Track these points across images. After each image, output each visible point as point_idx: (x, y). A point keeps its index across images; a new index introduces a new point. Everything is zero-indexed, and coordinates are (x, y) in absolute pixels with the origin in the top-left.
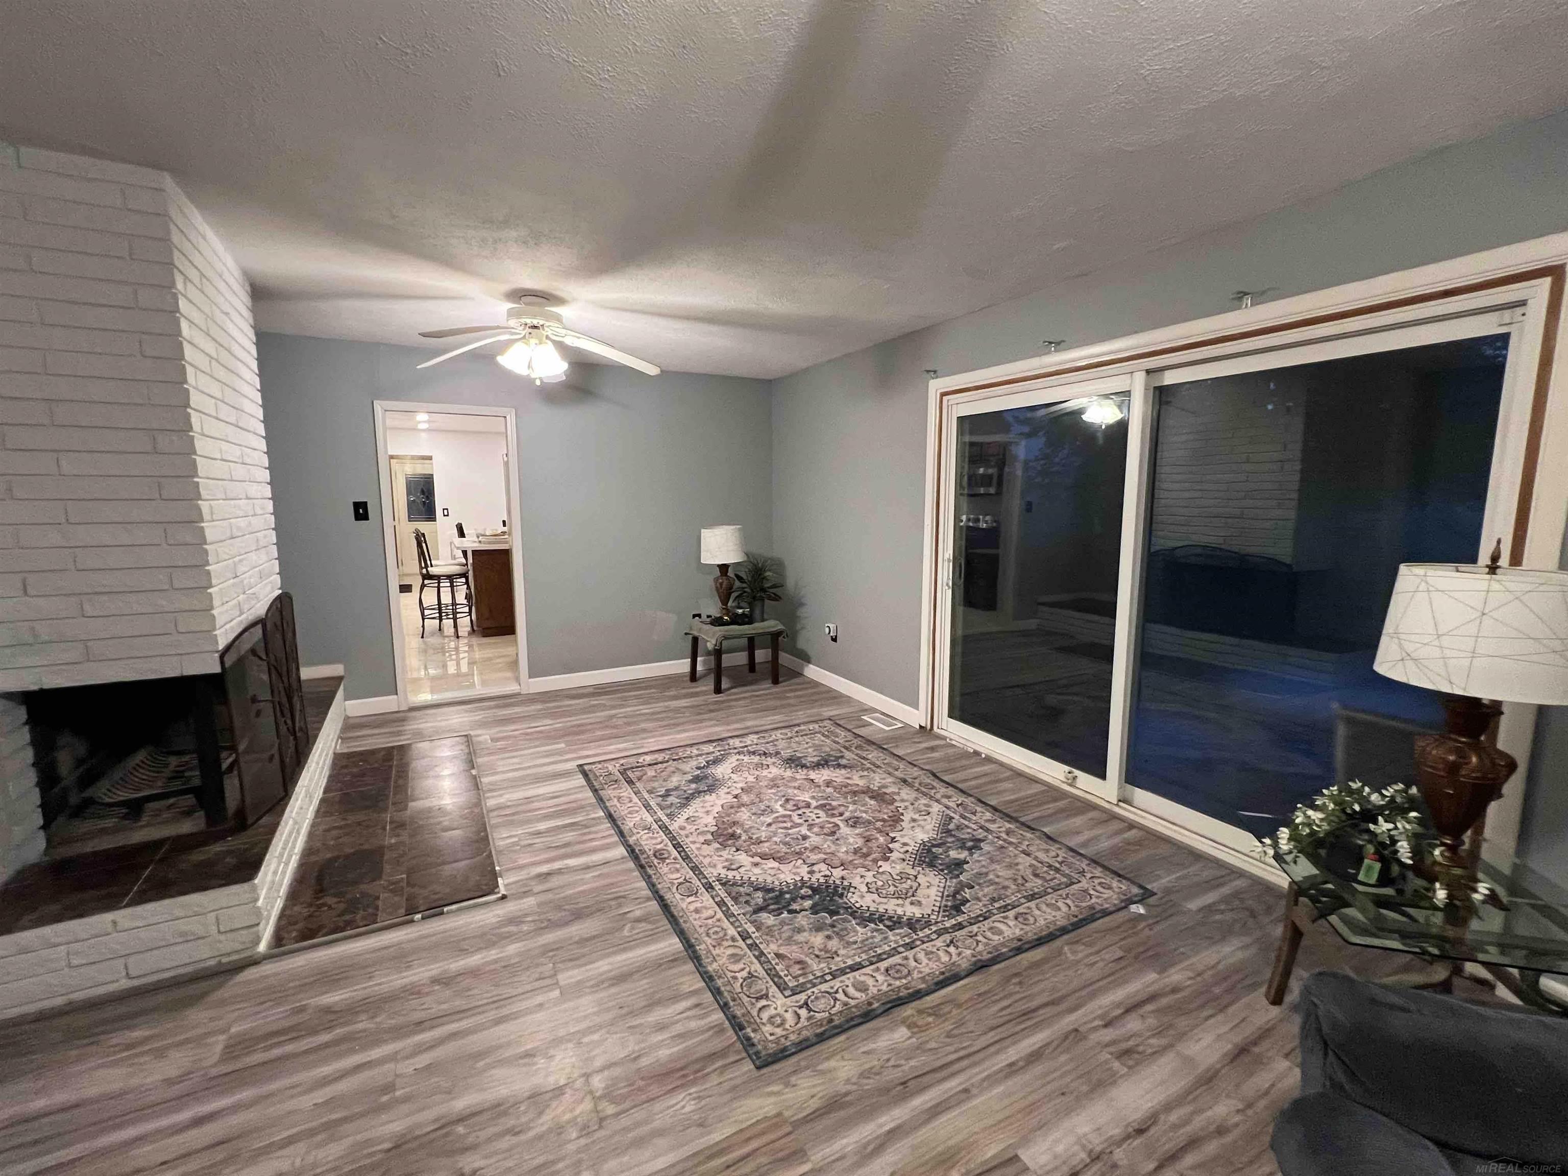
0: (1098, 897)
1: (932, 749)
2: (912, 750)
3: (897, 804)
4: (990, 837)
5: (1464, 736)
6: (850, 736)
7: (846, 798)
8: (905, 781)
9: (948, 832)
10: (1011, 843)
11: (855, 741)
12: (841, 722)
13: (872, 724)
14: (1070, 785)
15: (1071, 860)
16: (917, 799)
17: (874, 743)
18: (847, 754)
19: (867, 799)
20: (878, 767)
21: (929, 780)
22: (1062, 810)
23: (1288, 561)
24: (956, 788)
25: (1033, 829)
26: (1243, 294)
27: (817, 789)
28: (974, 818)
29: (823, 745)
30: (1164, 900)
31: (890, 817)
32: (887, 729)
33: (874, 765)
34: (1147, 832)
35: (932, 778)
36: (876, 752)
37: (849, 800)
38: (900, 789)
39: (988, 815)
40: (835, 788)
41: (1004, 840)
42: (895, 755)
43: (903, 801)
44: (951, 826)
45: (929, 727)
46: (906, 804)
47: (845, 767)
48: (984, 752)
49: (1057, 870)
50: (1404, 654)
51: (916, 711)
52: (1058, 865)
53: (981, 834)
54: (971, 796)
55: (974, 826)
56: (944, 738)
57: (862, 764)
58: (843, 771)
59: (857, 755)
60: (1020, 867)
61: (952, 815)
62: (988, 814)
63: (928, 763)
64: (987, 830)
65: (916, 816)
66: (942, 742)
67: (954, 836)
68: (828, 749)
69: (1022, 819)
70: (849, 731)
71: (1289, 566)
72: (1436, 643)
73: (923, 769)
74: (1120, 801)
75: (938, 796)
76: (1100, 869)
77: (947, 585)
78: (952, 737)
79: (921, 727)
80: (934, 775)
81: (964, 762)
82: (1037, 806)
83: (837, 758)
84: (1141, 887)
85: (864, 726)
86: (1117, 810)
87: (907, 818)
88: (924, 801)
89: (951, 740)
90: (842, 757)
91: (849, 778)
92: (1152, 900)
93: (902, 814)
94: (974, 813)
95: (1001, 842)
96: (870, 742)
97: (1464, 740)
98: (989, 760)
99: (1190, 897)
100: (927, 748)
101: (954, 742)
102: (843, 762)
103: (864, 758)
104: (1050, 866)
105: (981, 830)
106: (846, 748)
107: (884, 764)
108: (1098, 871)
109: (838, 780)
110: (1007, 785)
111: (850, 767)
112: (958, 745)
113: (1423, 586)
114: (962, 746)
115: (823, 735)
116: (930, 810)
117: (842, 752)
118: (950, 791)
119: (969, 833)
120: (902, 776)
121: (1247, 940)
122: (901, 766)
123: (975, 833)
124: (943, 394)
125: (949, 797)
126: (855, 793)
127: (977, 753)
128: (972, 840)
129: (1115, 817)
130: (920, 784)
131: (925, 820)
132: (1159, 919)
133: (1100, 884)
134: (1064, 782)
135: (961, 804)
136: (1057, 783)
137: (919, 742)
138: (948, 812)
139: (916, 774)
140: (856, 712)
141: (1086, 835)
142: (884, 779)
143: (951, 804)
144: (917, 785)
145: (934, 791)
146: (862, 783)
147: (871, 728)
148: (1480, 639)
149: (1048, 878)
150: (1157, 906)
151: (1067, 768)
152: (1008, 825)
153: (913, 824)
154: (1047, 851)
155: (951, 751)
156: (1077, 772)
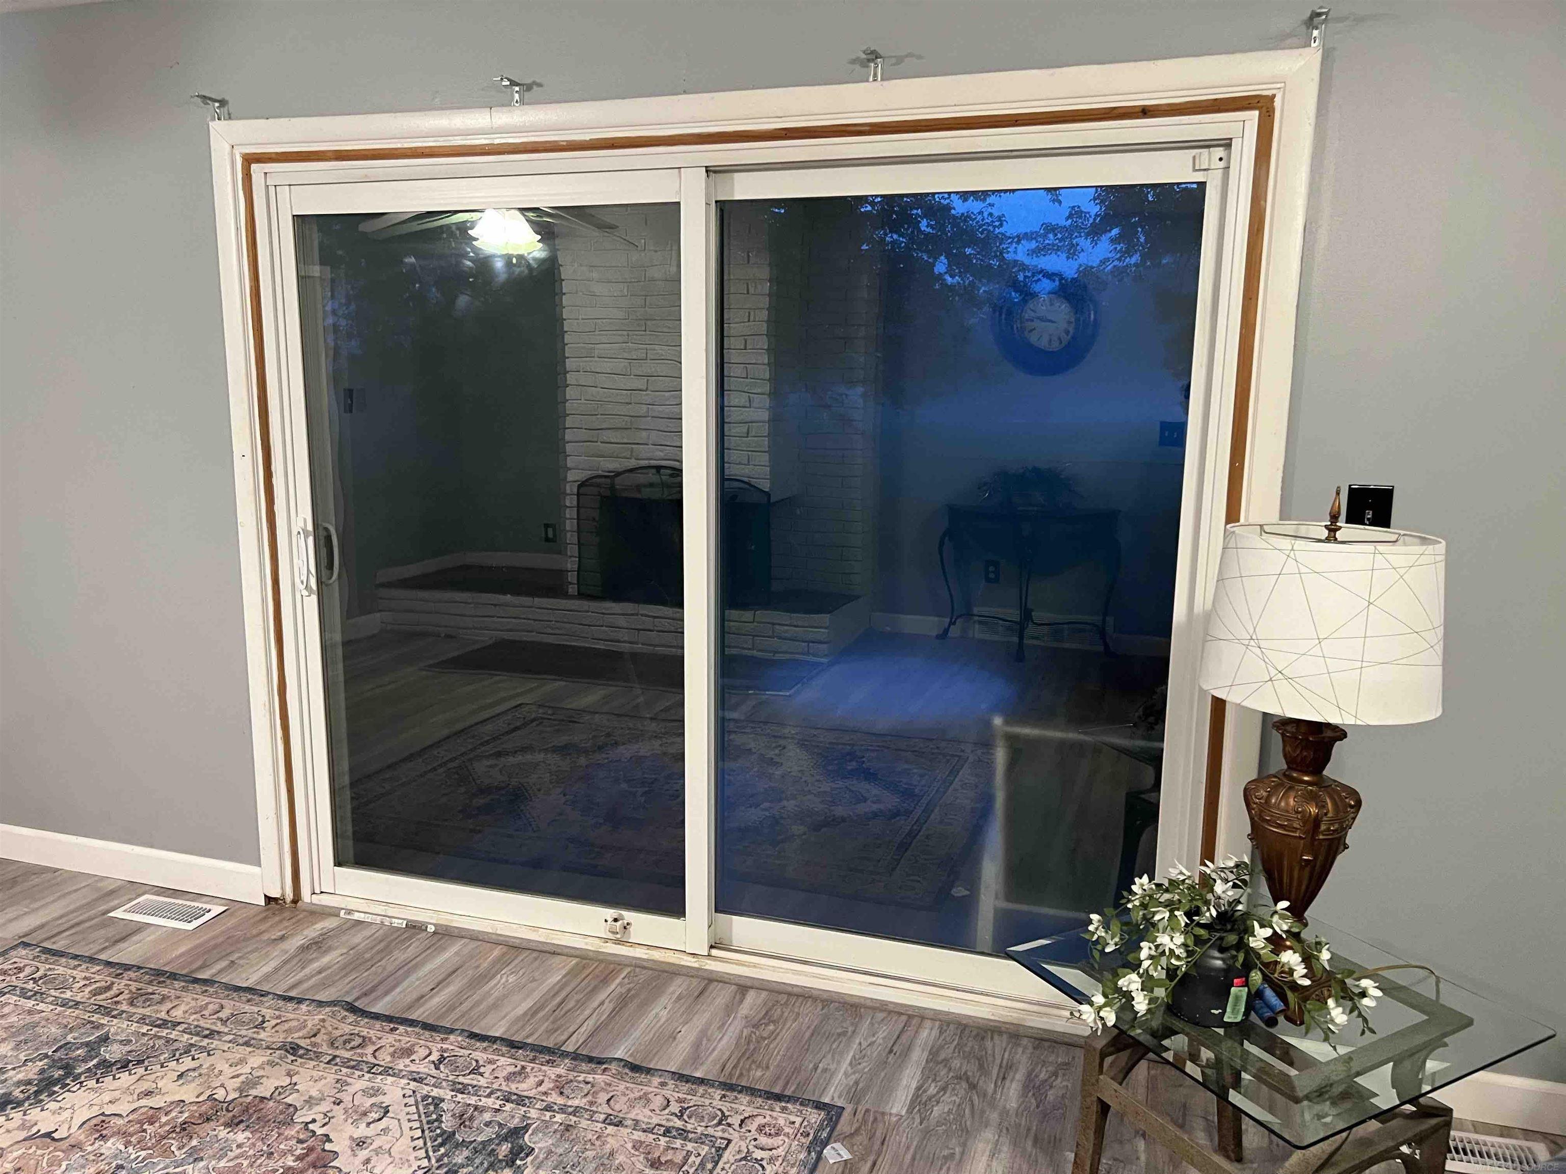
0: (771, 1160)
1: (318, 945)
2: (273, 964)
3: (302, 1117)
4: (533, 1114)
5: (1307, 775)
6: (102, 977)
7: (167, 1152)
8: (293, 1049)
9: (448, 1138)
10: (576, 1111)
11: (119, 985)
12: (59, 944)
13: (141, 928)
14: (618, 942)
15: (695, 1100)
16: (341, 1084)
17: (174, 976)
18: (117, 1027)
19: (223, 1133)
20: (212, 1034)
21: (347, 1025)
22: (623, 1002)
23: (766, 486)
24: (412, 1023)
25: (600, 1062)
26: (873, 56)
27: (76, 1156)
28: (483, 1082)
29: (35, 1025)
30: (859, 1116)
31: (300, 1158)
32: (190, 927)
33: (198, 1032)
34: (771, 991)
35: (351, 1018)
36: (188, 997)
37: (180, 1155)
38: (289, 1074)
39: (505, 1064)
40: (123, 1134)
41: (563, 1110)
42: (237, 989)
43: (310, 1102)
44: (448, 1123)
45: (289, 896)
46: (325, 1107)
47: (124, 1065)
48: (430, 919)
49: (683, 1134)
50: (1273, 672)
51: (255, 870)
52: (679, 1123)
53: (512, 1116)
54: (452, 1031)
55: (490, 1102)
56: (333, 912)
57: (168, 1041)
58: (125, 1079)
59: (142, 1020)
60: (620, 1158)
61: (435, 1092)
62: (503, 1061)
63: (323, 985)
64: (521, 1100)
65: (362, 1131)
66: (330, 923)
67: (464, 1144)
68: (54, 1030)
69: (570, 1047)
70: (92, 960)
71: (768, 494)
72: (1317, 651)
73: (321, 1004)
74: (712, 947)
75: (385, 1058)
76: (744, 1099)
77: (307, 587)
78: (352, 904)
79: (268, 899)
80: (352, 1009)
81: (400, 956)
82: (581, 1004)
83: (92, 1048)
84: (819, 1106)
85: (123, 939)
86: (711, 965)
87: (340, 1144)
88: (359, 1083)
89: (350, 912)
90: (105, 1039)
91: (148, 1094)
92: (845, 1125)
93: (327, 1138)
94: (476, 1071)
95: (559, 1118)
96: (160, 975)
97: (1306, 778)
98: (445, 934)
99: (888, 1089)
100: (304, 949)
101: (357, 916)
102: (113, 1052)
103: (164, 1024)
104: (667, 1132)
105: (509, 1107)
106: (106, 1011)
107: (224, 1022)
108: (744, 1105)
109: (124, 1108)
110: (506, 979)
111: (140, 1062)
112: (368, 918)
113: (1291, 566)
114: (378, 920)
115: (24, 994)
116: (386, 1100)
117: (98, 1027)
118: (404, 1036)
119: (488, 1124)
120: (280, 1038)
121: (989, 1134)
122: (268, 1013)
123: (499, 1118)
124: (250, 160)
125: (408, 1052)
126: (185, 1129)
127: (415, 928)
128: (505, 1139)
129: (710, 980)
130: (332, 1044)
131: (385, 1131)
132: (872, 1158)
133: (760, 1129)
134: (606, 940)
135: (442, 1059)
136: (591, 945)
137: (282, 938)
138: (425, 1090)
139: (313, 1021)
140: (90, 905)
141: (687, 1036)
142: (242, 1061)
143: (424, 1068)
144: (325, 1048)
145: (370, 1049)
146: (188, 1093)
147: (148, 937)
148: (1367, 639)
149: (678, 1158)
150: (857, 1131)
151: (610, 913)
152: (552, 1072)
153: (363, 1154)
154: (645, 1099)
155: (357, 938)
156: (629, 916)
